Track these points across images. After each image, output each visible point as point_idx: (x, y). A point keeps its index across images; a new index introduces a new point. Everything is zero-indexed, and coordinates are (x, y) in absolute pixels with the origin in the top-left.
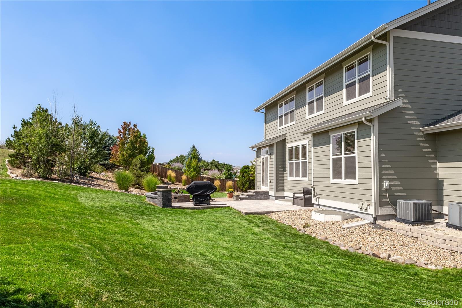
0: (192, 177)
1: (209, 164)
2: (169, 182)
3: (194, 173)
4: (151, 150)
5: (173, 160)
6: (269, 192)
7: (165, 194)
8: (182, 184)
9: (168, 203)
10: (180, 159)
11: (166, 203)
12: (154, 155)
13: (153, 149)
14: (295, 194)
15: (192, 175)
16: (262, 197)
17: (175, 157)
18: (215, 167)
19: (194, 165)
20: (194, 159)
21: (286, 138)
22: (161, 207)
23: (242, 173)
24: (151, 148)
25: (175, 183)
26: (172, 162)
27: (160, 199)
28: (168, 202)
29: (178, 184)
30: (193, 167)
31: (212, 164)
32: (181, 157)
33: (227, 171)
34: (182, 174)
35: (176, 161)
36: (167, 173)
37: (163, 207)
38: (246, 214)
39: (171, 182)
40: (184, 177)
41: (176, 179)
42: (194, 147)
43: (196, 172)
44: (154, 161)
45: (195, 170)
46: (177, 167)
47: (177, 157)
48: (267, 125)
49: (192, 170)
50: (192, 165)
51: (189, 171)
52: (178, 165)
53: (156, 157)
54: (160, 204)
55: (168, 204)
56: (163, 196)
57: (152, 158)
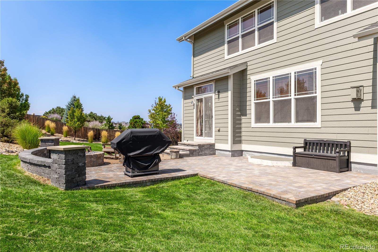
0: (76, 128)
1: (87, 116)
2: (47, 133)
3: (78, 123)
4: (24, 97)
5: (49, 111)
6: (215, 145)
7: (71, 158)
8: (63, 136)
9: (79, 176)
10: (57, 110)
11: (73, 177)
12: (28, 103)
13: (27, 97)
14: (296, 149)
15: (76, 125)
16: (207, 152)
17: (51, 109)
18: (93, 118)
19: (78, 115)
20: (78, 109)
21: (246, 69)
22: (62, 189)
23: (133, 124)
24: (24, 95)
25: (55, 135)
26: (47, 113)
27: (58, 171)
28: (77, 176)
29: (58, 135)
30: (77, 117)
31: (90, 116)
32: (57, 109)
33: (108, 123)
34: (63, 124)
35: (52, 113)
36: (45, 124)
37: (67, 189)
38: (299, 204)
39: (50, 134)
40: (65, 128)
41: (56, 130)
42: (75, 97)
43: (80, 122)
44: (29, 110)
45: (79, 120)
46: (55, 119)
47: (53, 109)
48: (196, 59)
49: (76, 120)
50: (76, 114)
51: (72, 121)
52: (56, 116)
53: (30, 105)
54: (59, 181)
55: (78, 179)
56: (66, 162)
57: (26, 106)
